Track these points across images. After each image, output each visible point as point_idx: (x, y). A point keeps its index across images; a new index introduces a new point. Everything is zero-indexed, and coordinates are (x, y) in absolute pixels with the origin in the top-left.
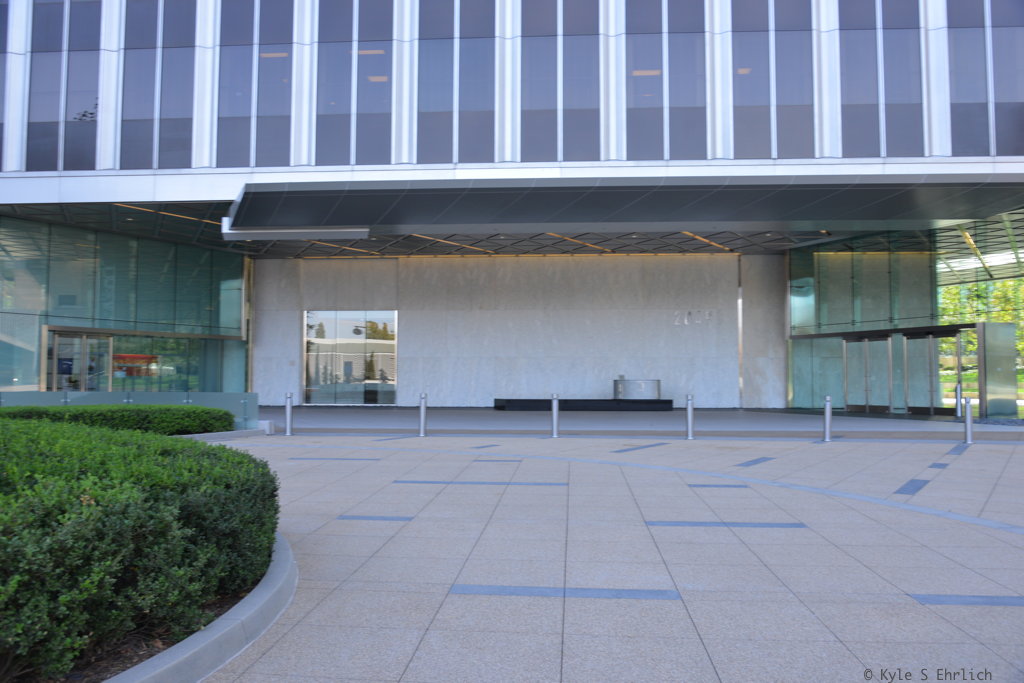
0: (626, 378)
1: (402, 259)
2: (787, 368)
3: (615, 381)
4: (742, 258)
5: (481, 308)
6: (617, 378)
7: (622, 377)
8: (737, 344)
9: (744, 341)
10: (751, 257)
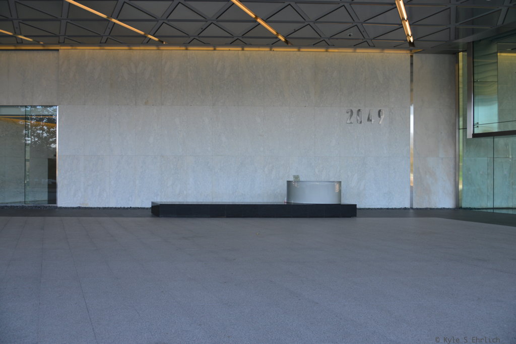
0: (302, 179)
1: (64, 50)
2: (457, 168)
3: (289, 183)
4: (415, 56)
5: (146, 103)
6: (291, 179)
7: (296, 177)
8: (409, 144)
9: (415, 141)
10: (424, 56)
